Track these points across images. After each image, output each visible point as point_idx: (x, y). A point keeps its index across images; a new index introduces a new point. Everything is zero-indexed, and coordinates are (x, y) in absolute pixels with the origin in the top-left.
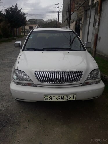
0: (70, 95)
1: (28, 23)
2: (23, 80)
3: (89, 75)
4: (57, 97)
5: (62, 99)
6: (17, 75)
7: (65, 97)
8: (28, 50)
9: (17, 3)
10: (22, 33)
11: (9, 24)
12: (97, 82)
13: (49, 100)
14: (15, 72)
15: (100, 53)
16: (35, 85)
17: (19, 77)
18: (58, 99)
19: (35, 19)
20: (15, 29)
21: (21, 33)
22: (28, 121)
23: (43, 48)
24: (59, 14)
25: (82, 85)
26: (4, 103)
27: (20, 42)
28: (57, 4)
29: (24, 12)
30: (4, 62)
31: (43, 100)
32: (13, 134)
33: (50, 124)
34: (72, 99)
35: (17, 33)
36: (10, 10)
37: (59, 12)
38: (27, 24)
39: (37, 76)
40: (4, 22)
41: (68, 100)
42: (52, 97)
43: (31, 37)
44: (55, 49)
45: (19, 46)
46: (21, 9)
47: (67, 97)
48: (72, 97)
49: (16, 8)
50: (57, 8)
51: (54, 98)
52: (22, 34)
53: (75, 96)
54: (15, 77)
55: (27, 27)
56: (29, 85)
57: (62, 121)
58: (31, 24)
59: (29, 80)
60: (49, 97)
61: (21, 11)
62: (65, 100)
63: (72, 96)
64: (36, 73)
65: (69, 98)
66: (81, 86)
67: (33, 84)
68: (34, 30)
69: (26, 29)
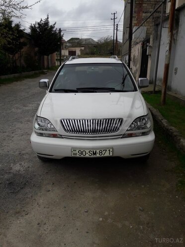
0: (105, 149)
1: (68, 44)
2: (46, 130)
3: (132, 123)
4: (87, 151)
5: (95, 154)
6: (39, 124)
7: (98, 151)
8: (57, 91)
9: (48, 16)
10: (57, 62)
11: (37, 49)
12: (144, 134)
13: (78, 156)
14: (36, 119)
15: (176, 94)
16: (61, 137)
17: (41, 126)
18: (89, 153)
19: (79, 39)
20: (46, 57)
21: (55, 63)
22: (52, 184)
23: (77, 89)
24: (117, 29)
25: (122, 136)
26: (23, 163)
27: (46, 80)
28: (114, 14)
29: (60, 29)
30: (27, 108)
31: (70, 156)
32: (32, 196)
33: (80, 188)
34: (107, 154)
35: (48, 62)
36: (37, 26)
37: (117, 27)
38: (66, 48)
39: (63, 125)
40: (28, 46)
41: (102, 155)
42: (82, 151)
43: (61, 73)
44: (93, 90)
45: (45, 86)
46: (55, 24)
47: (101, 152)
48: (108, 152)
49: (47, 23)
50: (114, 19)
51: (84, 152)
52: (57, 64)
53: (111, 150)
54: (37, 126)
55: (65, 52)
56: (55, 136)
57: (97, 185)
58: (72, 47)
59: (54, 131)
60: (77, 151)
61: (54, 27)
62: (98, 155)
63: (108, 150)
64: (63, 121)
65: (103, 152)
66: (121, 138)
67: (59, 135)
68: (68, 63)
69: (64, 56)
